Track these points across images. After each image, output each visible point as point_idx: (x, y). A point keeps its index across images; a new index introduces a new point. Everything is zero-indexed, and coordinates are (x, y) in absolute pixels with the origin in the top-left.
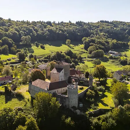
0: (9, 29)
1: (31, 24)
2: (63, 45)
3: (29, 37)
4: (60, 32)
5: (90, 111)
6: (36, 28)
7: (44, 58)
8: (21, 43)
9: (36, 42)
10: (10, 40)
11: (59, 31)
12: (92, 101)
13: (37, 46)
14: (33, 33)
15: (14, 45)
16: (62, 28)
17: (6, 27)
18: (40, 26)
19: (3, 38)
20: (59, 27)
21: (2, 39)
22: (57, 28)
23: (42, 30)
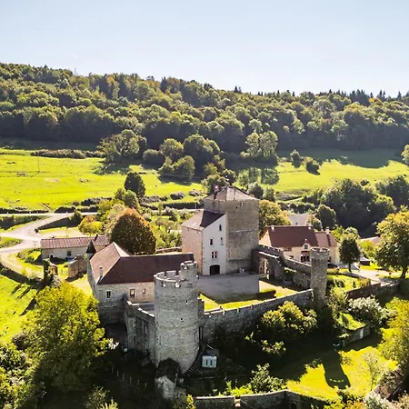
0: (218, 113)
1: (297, 100)
2: (392, 163)
3: (271, 136)
4: (390, 120)
5: (229, 394)
6: (306, 110)
7: (303, 201)
8: (244, 154)
9: (295, 152)
10: (208, 145)
11: (386, 119)
12: (269, 350)
13: (297, 163)
14: (291, 127)
15: (219, 158)
16: (401, 109)
17: (209, 108)
18: (325, 105)
19: (190, 139)
20: (390, 107)
21: (187, 142)
22: (379, 111)
23: (326, 117)
